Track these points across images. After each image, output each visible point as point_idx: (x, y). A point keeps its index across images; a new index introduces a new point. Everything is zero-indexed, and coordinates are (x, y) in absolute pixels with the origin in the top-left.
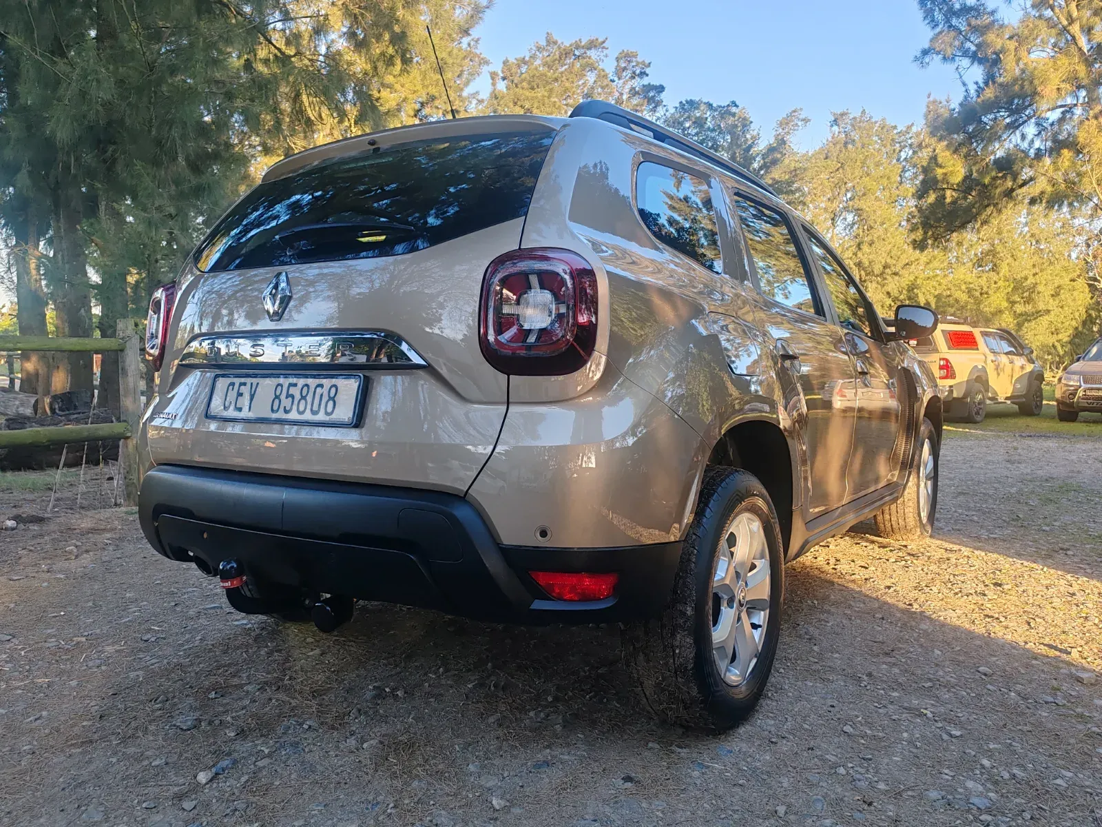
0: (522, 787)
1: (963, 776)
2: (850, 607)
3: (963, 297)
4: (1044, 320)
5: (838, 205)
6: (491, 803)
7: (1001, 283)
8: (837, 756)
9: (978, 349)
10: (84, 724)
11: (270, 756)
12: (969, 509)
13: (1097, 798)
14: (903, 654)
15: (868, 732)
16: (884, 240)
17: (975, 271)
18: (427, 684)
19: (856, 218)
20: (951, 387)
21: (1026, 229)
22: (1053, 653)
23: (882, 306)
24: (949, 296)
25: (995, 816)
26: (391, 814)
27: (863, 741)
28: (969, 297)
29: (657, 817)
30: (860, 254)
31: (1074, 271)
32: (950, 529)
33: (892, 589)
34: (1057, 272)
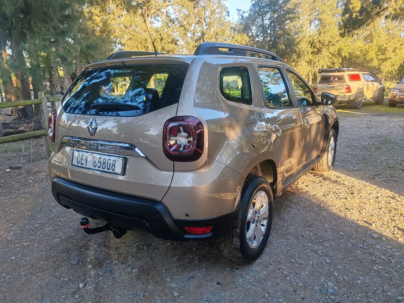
0: (184, 287)
1: (328, 280)
2: (299, 205)
3: (358, 53)
4: (389, 62)
5: (312, 17)
6: (174, 294)
7: (373, 47)
8: (287, 272)
9: (361, 81)
10: (41, 263)
11: (102, 276)
12: (348, 155)
13: (369, 288)
14: (315, 226)
15: (299, 261)
16: (329, 31)
17: (364, 42)
18: (154, 244)
19: (319, 22)
20: (350, 96)
21: (384, 25)
22: (366, 225)
23: (328, 58)
24: (354, 53)
25: (335, 296)
26: (142, 299)
27: (297, 265)
28: (361, 53)
29: (227, 299)
30: (320, 37)
31: (402, 42)
32: (340, 166)
33: (315, 196)
34: (395, 42)
